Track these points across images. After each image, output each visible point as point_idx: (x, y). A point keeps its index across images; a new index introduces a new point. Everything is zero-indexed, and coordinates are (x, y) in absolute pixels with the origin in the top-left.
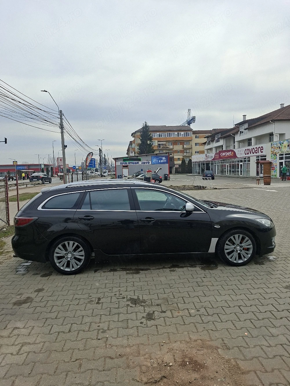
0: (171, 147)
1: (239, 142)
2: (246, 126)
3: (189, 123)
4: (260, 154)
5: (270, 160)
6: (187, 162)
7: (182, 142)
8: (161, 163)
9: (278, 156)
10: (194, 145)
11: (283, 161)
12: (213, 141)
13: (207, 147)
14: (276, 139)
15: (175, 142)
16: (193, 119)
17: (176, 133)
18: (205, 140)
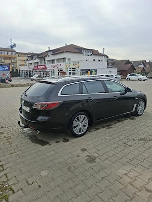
0: (3, 61)
1: (48, 61)
2: (51, 53)
3: (12, 47)
4: (59, 68)
5: (65, 71)
6: (15, 71)
7: (10, 58)
8: (5, 70)
9: (69, 70)
10: (18, 61)
11: (71, 72)
12: (32, 59)
13: (28, 62)
14: (67, 61)
15: (6, 58)
16: (14, 45)
17: (6, 52)
18: (27, 58)
